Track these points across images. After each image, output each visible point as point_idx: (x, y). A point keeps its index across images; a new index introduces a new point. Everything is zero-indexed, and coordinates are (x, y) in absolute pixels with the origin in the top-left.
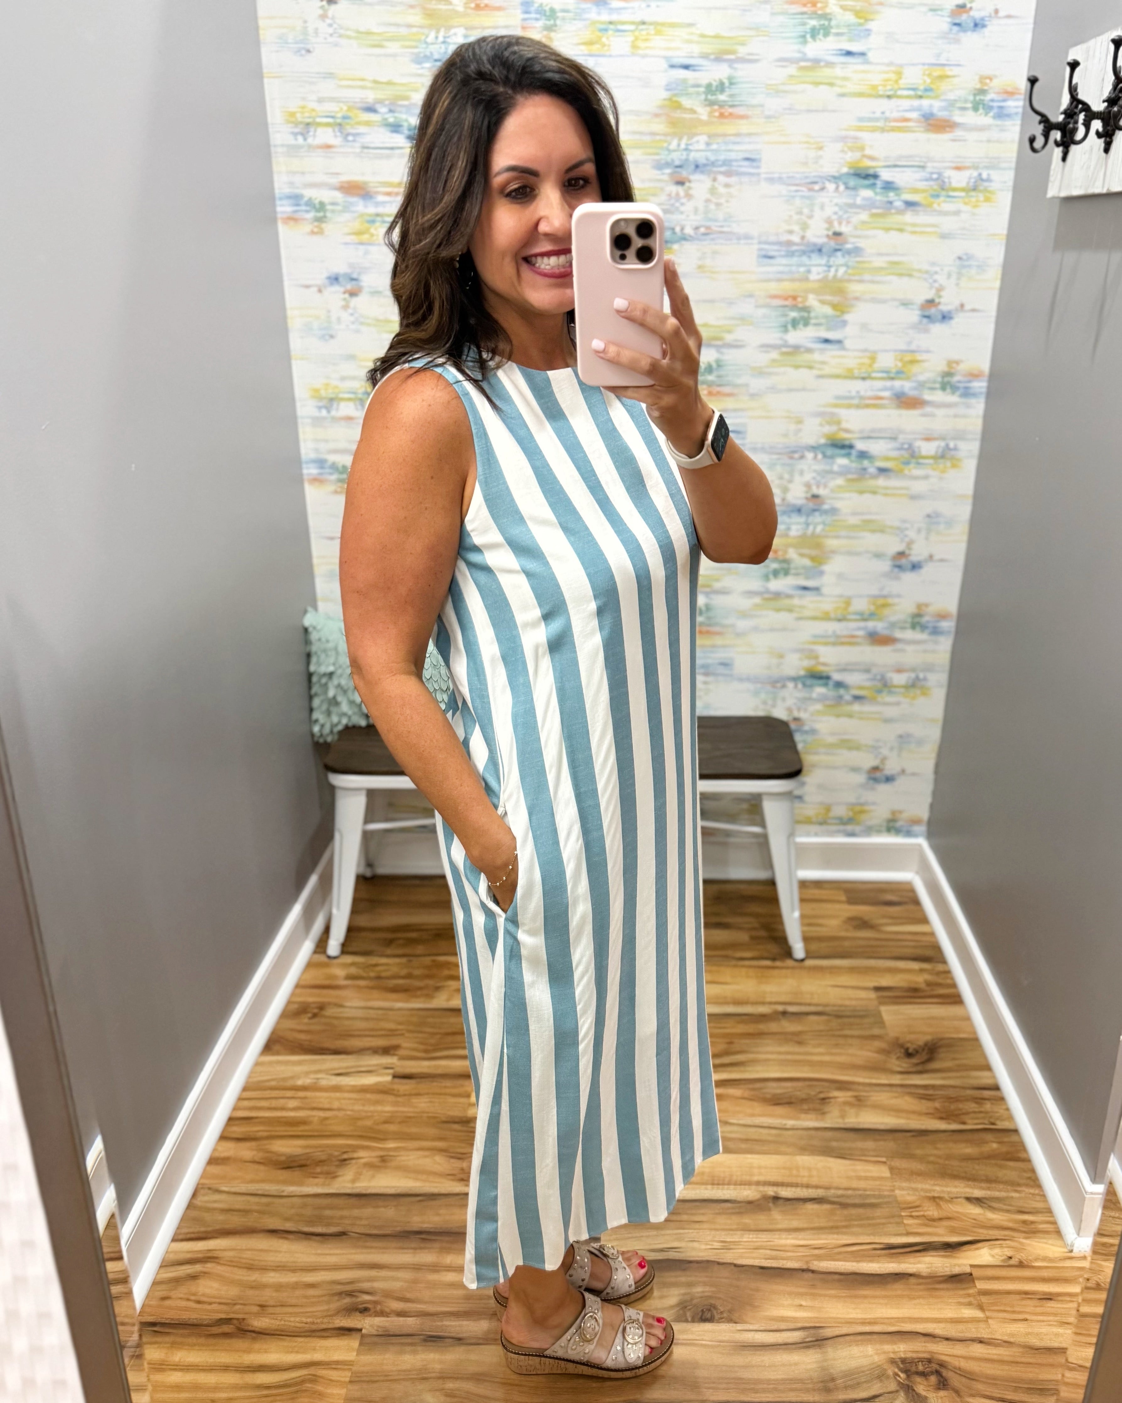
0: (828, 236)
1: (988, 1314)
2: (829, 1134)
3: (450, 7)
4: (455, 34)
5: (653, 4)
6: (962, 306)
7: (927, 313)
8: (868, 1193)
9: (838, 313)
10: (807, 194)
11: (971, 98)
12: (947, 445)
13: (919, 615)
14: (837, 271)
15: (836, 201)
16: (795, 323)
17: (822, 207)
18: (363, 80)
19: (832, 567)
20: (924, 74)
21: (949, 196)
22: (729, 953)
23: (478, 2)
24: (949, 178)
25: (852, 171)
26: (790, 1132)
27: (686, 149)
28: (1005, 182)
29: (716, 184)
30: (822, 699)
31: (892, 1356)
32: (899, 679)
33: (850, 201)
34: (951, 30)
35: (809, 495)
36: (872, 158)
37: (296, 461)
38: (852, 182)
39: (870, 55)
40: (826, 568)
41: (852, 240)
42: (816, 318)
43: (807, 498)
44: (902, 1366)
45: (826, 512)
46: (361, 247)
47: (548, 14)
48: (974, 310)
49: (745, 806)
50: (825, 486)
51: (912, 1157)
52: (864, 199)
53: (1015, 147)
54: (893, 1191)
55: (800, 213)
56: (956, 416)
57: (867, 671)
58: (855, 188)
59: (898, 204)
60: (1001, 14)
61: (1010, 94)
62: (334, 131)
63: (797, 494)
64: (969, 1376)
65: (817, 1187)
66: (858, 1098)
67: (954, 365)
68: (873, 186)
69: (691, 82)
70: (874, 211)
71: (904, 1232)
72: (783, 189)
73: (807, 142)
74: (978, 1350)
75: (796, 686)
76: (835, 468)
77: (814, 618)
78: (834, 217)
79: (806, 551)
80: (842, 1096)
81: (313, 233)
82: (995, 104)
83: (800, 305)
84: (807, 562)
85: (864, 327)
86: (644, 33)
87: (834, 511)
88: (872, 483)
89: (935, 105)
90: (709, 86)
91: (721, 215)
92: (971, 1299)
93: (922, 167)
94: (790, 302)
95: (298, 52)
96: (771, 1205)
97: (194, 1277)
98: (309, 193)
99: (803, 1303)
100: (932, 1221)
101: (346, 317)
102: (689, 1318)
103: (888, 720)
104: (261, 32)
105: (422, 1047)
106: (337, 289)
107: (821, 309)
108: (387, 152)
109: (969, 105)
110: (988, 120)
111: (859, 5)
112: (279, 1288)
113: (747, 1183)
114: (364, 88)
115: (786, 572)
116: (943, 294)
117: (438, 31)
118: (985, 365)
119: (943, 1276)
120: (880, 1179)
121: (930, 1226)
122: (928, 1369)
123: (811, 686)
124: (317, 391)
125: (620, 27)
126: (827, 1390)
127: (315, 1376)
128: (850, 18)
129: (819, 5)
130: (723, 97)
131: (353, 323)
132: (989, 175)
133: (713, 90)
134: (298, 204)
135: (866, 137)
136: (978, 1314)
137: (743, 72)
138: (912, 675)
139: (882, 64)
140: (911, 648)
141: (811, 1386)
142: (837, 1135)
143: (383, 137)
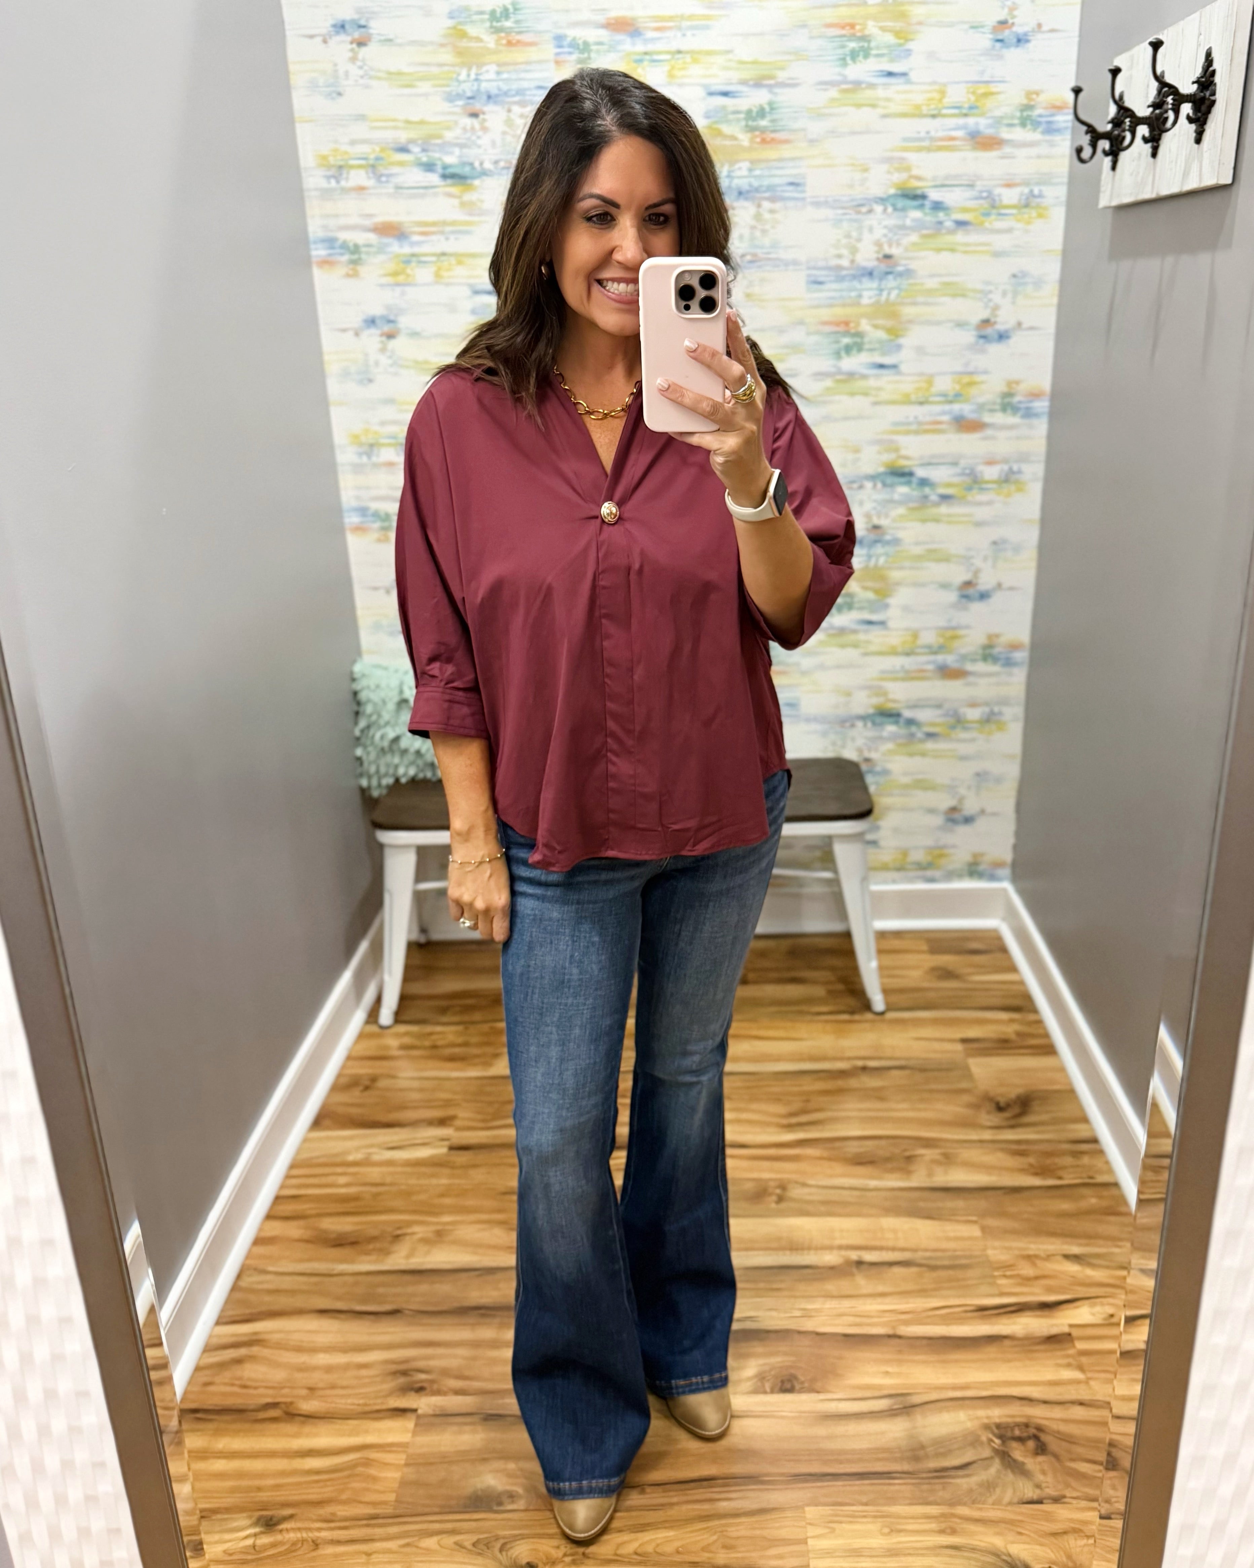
0: (878, 259)
1: (1089, 1375)
2: (916, 1194)
3: (481, 45)
4: (487, 72)
5: (689, 34)
6: (1019, 324)
7: (983, 333)
8: (958, 1253)
9: (892, 337)
10: (854, 216)
11: (1018, 114)
12: (1011, 469)
13: (990, 646)
14: (889, 294)
15: (886, 223)
16: (848, 349)
17: (871, 230)
18: (394, 120)
19: (898, 599)
20: (968, 92)
21: (1000, 214)
22: (804, 1008)
23: (510, 38)
24: (999, 195)
25: (899, 192)
26: (874, 1194)
27: (728, 176)
28: (1057, 198)
29: (761, 210)
30: (893, 738)
31: (986, 1421)
32: (973, 714)
33: (900, 222)
34: (994, 47)
35: (870, 526)
36: (919, 178)
37: (337, 510)
38: (901, 203)
39: (913, 76)
40: (890, 601)
41: (903, 262)
42: (870, 343)
43: (868, 530)
44: (996, 1431)
45: (888, 543)
46: (398, 288)
47: (581, 47)
48: (1031, 328)
50: (887, 516)
51: (1003, 1214)
52: (914, 220)
53: (1066, 162)
54: (985, 1250)
55: (848, 236)
56: (1018, 438)
57: (939, 707)
58: (904, 209)
59: (948, 224)
60: (1045, 28)
61: (1058, 108)
64: (1068, 1440)
65: (903, 1250)
67: (1014, 386)
68: (922, 206)
69: (731, 109)
70: (925, 232)
71: (997, 1292)
72: (829, 213)
73: (853, 165)
74: (1078, 1412)
75: (865, 725)
76: (896, 497)
77: (881, 653)
78: (884, 240)
79: (869, 584)
80: (928, 1154)
81: (347, 276)
82: (1043, 120)
83: (853, 331)
84: (870, 595)
85: (920, 350)
86: (680, 62)
87: (896, 541)
88: (934, 511)
89: (981, 123)
90: (749, 112)
91: (767, 241)
92: (1071, 1360)
93: (971, 186)
94: (841, 328)
95: (329, 95)
96: (854, 1270)
97: (238, 1361)
98: (343, 236)
99: (890, 1369)
100: (1027, 1280)
101: (384, 360)
102: (768, 1390)
103: (964, 758)
104: (292, 77)
105: (479, 1117)
106: (374, 331)
107: (874, 334)
108: (422, 191)
109: (1016, 121)
110: (1037, 136)
111: (898, 25)
112: (329, 1369)
113: (830, 1248)
114: (395, 128)
115: (850, 606)
116: (999, 313)
117: (470, 69)
118: (1046, 384)
119: (1039, 1337)
120: (970, 1238)
121: (1025, 1285)
122: (1025, 1435)
123: (881, 725)
124: (356, 437)
125: (656, 57)
126: (916, 1459)
127: (368, 1459)
128: (890, 38)
129: (858, 27)
130: (763, 123)
131: (391, 365)
132: (1040, 191)
133: (754, 116)
134: (332, 248)
135: (912, 157)
136: (1078, 1375)
137: (784, 96)
138: (987, 709)
139: (924, 84)
140: (983, 681)
141: (898, 1455)
142: (926, 1194)
143: (416, 177)
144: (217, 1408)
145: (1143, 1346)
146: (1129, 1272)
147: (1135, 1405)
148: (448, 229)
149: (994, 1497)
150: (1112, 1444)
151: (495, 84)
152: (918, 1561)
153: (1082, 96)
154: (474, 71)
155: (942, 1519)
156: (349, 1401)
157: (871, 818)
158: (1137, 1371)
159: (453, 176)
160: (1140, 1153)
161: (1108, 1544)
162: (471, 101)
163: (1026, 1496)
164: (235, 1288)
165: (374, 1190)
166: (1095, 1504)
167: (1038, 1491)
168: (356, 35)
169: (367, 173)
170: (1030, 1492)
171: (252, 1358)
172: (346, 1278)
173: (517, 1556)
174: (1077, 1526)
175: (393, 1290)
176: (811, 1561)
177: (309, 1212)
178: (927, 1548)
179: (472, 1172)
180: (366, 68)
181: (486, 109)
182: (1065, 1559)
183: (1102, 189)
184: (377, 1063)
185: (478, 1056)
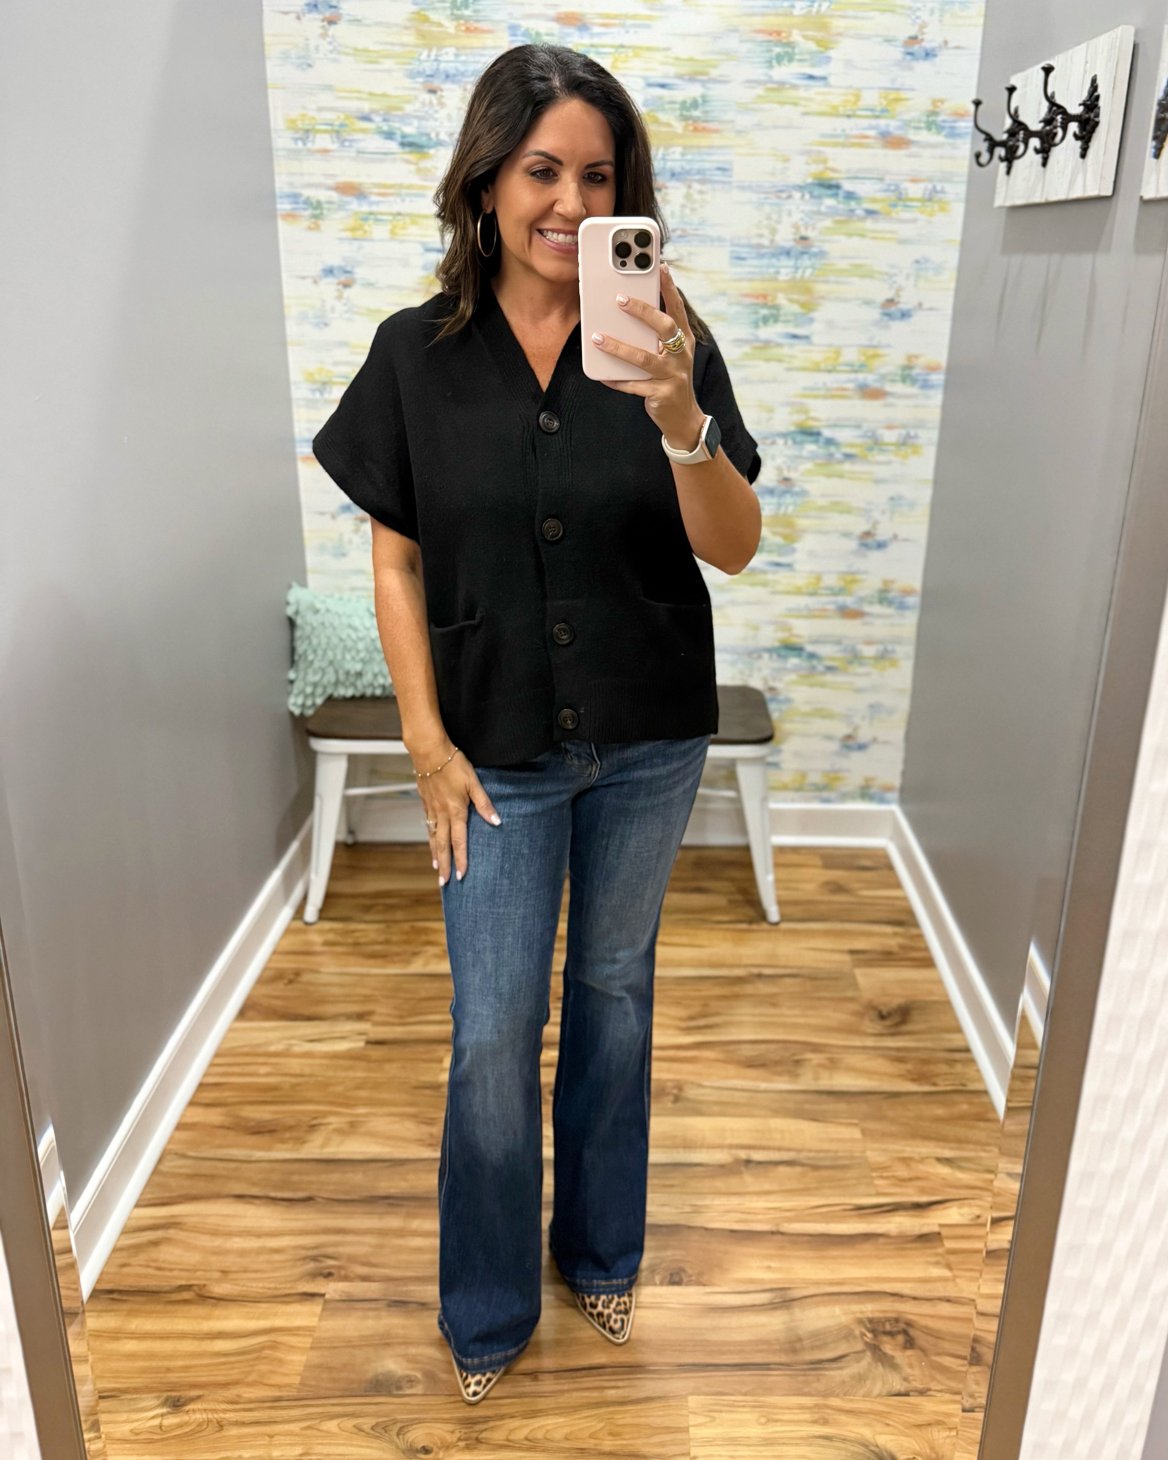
0: (795, 240)
1: (956, 1273)
2: (801, 1097)
3: (442, 29)
4: (445, 54)
5: (631, 31)
6: (920, 305)
7: (887, 311)
8: (840, 1154)
9: (806, 311)
10: (775, 201)
11: (924, 119)
12: (908, 434)
13: (884, 591)
14: (804, 272)
15: (802, 208)
16: (765, 320)
17: (790, 214)
18: (359, 92)
19: (803, 545)
20: (880, 97)
21: (906, 206)
22: (706, 916)
23: (468, 26)
24: (906, 189)
25: (816, 182)
26: (764, 1095)
27: (663, 159)
28: (958, 194)
29: (691, 191)
30: (796, 669)
31: (859, 1316)
32: (869, 651)
33: (815, 208)
34: (904, 59)
35: (780, 478)
36: (833, 170)
37: (289, 440)
38: (817, 191)
39: (832, 80)
40: (797, 545)
41: (817, 244)
42: (786, 315)
43: (778, 481)
44: (869, 1325)
45: (797, 494)
46: (356, 243)
48: (931, 309)
49: (723, 773)
50: (796, 469)
51: (882, 1118)
52: (829, 207)
53: (966, 165)
54: (864, 1152)
55: (769, 218)
56: (916, 406)
57: (838, 642)
58: (819, 197)
59: (859, 212)
60: (951, 45)
61: (961, 116)
63: (769, 477)
64: (934, 1335)
65: (789, 1150)
67: (913, 359)
68: (836, 195)
69: (667, 99)
70: (838, 218)
71: (874, 1193)
72: (753, 197)
73: (775, 155)
74: (944, 1309)
75: (771, 657)
76: (805, 453)
77: (787, 593)
78: (801, 223)
79: (779, 530)
80: (816, 1058)
81: (310, 228)
82: (947, 125)
83: (770, 303)
84: (778, 540)
85: (831, 324)
86: (623, 55)
87: (804, 493)
88: (838, 468)
89: (891, 125)
90: (684, 103)
91: (695, 219)
92: (939, 1259)
93: (881, 180)
94: (760, 301)
95: (299, 66)
96: (743, 1169)
97: (155, 1243)
98: (307, 193)
99: (773, 1265)
100: (902, 1181)
101: (339, 307)
102: (658, 1282)
103: (859, 691)
104: (266, 48)
105: (397, 1013)
106: (331, 280)
107: (788, 307)
108: (381, 156)
109: (923, 125)
110: (941, 139)
111: (819, 35)
112: (243, 1253)
113: (720, 1147)
114: (359, 99)
116: (902, 294)
117: (430, 50)
118: (942, 359)
119: (911, 1236)
120: (851, 1140)
121: (901, 1187)
122: (896, 1329)
123: (786, 657)
124: (311, 374)
125: (601, 50)
126: (794, 1351)
127: (275, 1342)
128: (812, 46)
129: (784, 35)
131: (346, 312)
132: (943, 188)
133: (688, 106)
134: (296, 203)
135: (829, 152)
136: (946, 1273)
137: (716, 91)
138: (881, 647)
139: (841, 87)
140: (879, 622)
141: (777, 1347)
142: (810, 1097)
143: (377, 143)
144: (131, 1289)
145: (1007, 1246)
146: (996, 1175)
147: (999, 1302)
148: (404, 191)
149: (865, 1389)
150: (976, 1340)
151: (452, 65)
152: (792, 1451)
153: (981, 108)
154: (434, 53)
155: (816, 1410)
156: (260, 1285)
157: (772, 743)
158: (1000, 1270)
159: (411, 145)
160: (1008, 1065)
161: (969, 1435)
162: (430, 79)
163: (894, 1389)
164: (156, 1172)
165: (294, 1080)
166: (958, 1398)
167: (905, 1384)
168: (328, 14)
169: (332, 137)
170: (898, 1385)
171: (168, 1240)
172: (262, 1165)
173: (413, 1441)
174: (941, 1418)
175: (306, 1178)
176: (692, 1449)
177: (230, 1100)
178: (801, 1438)
179: (387, 1066)
180: (335, 44)
181: (444, 86)
182: (928, 1451)
183: (998, 190)
184: (302, 958)
185: (398, 954)
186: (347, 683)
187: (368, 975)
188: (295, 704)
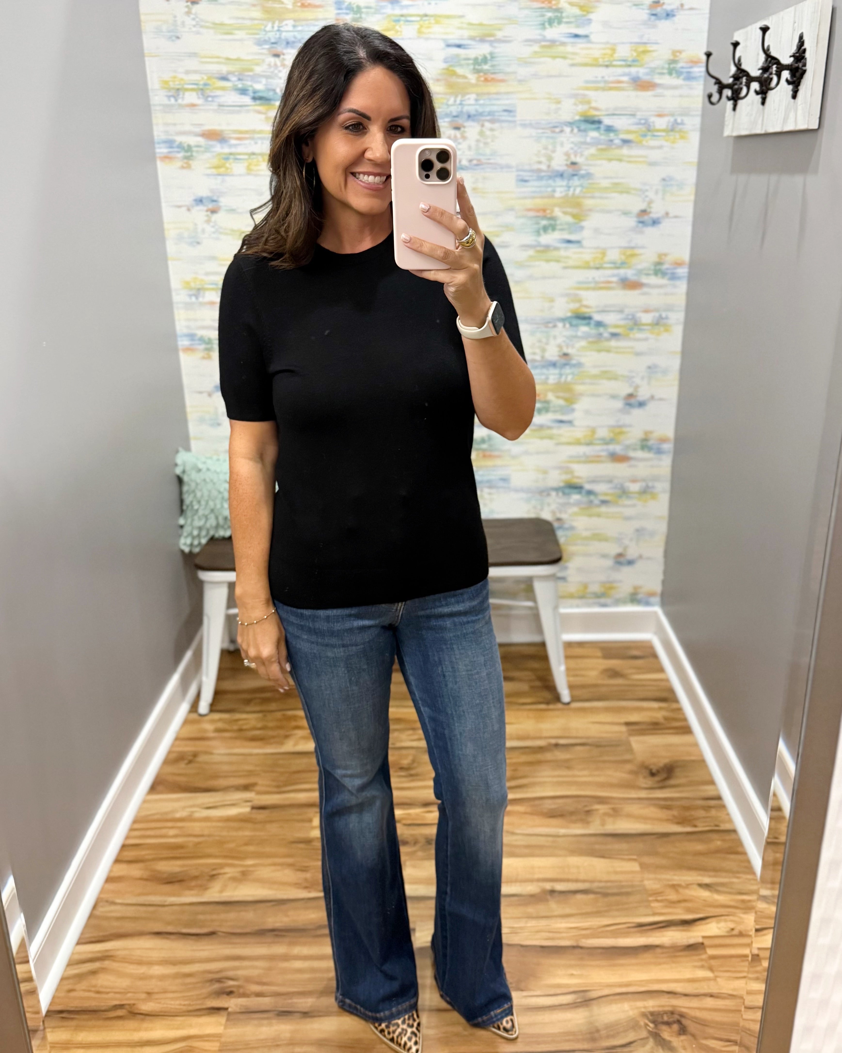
0: (567, 165)
1: (717, 974)
2: (593, 839)
3: (283, 6)
4: (286, 25)
5: (433, 3)
6: (667, 214)
7: (641, 219)
8: (624, 884)
9: (577, 221)
10: (550, 134)
11: (667, 66)
12: (661, 316)
13: (645, 440)
14: (574, 190)
15: (572, 140)
16: (545, 229)
17: (562, 144)
18: (218, 57)
19: (581, 406)
20: (631, 50)
21: (654, 136)
22: (513, 699)
23: (303, 2)
24: (653, 122)
25: (582, 118)
26: (562, 839)
27: (461, 104)
28: (694, 126)
29: (484, 129)
30: (577, 503)
31: (643, 1010)
32: (634, 487)
33: (582, 140)
34: (649, 19)
35: (561, 354)
36: (596, 109)
37: (172, 336)
38: (583, 126)
39: (592, 37)
40: (576, 406)
41: (585, 168)
42: (561, 224)
43: (559, 357)
44: (651, 1018)
45: (574, 366)
46: (220, 177)
47: (355, 9)
48: (676, 217)
49: (523, 586)
50: (573, 347)
51: (655, 854)
52: (592, 138)
53: (700, 101)
54: (642, 881)
55: (546, 148)
56: (666, 294)
57: (610, 481)
58: (585, 131)
59: (617, 141)
60: (686, 7)
61: (694, 63)
62: (198, 94)
63: (552, 354)
64: (703, 1023)
65: (584, 881)
66: (614, 810)
67: (663, 257)
68: (598, 129)
69: (463, 56)
70: (600, 147)
71: (651, 913)
72: (533, 132)
73: (549, 98)
74: (710, 1003)
75: (557, 495)
76: (579, 334)
77: (569, 444)
78: (571, 151)
79: (561, 394)
80: (602, 808)
81: (183, 167)
82: (684, 70)
83: (549, 216)
84: (562, 402)
85: (597, 231)
86: (427, 22)
87: (579, 365)
88: (606, 344)
89: (640, 72)
90: (476, 59)
91: (488, 151)
92: (704, 963)
93: (633, 115)
94: (541, 214)
95: (170, 38)
96: (549, 897)
97: (94, 972)
98: (179, 139)
99: (574, 972)
100: (672, 903)
101: (209, 229)
103: (628, 518)
104: (143, 24)
105: (274, 784)
106: (202, 208)
107: (563, 218)
108: (238, 108)
109: (665, 71)
110: (679, 82)
111: (582, 2)
112: (162, 978)
113: (531, 881)
114: (218, 63)
115: (547, 410)
116: (652, 205)
117: (273, 23)
118: (686, 256)
119: (681, 946)
120: (632, 872)
121: (671, 907)
122: (671, 1020)
123: (569, 494)
124: (188, 283)
125: (409, 19)
126: (593, 1040)
128: (576, 11)
129: (553, 2)
130: (486, 67)
131: (214, 233)
132: (682, 120)
133: (478, 62)
134: (171, 147)
136: (709, 974)
137: (501, 49)
138: (644, 484)
139: (600, 43)
140: (641, 464)
141: (580, 1037)
142: (600, 839)
143: (234, 98)
144: (77, 1009)
148: (257, 136)
151: (292, 34)
153: (711, 58)
154: (277, 24)
157: (561, 564)
159: (261, 98)
162: (275, 46)
164: (92, 916)
165: (196, 840)
171: (103, 970)
172: (174, 908)
175: (209, 917)
177: (147, 857)
179: (268, 826)
180: (198, 19)
181: (285, 51)
183: (726, 123)
184: (198, 743)
185: (273, 737)
186: (226, 526)
187: (251, 755)
188: (185, 544)
